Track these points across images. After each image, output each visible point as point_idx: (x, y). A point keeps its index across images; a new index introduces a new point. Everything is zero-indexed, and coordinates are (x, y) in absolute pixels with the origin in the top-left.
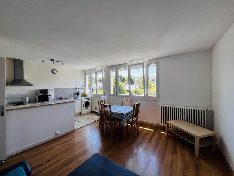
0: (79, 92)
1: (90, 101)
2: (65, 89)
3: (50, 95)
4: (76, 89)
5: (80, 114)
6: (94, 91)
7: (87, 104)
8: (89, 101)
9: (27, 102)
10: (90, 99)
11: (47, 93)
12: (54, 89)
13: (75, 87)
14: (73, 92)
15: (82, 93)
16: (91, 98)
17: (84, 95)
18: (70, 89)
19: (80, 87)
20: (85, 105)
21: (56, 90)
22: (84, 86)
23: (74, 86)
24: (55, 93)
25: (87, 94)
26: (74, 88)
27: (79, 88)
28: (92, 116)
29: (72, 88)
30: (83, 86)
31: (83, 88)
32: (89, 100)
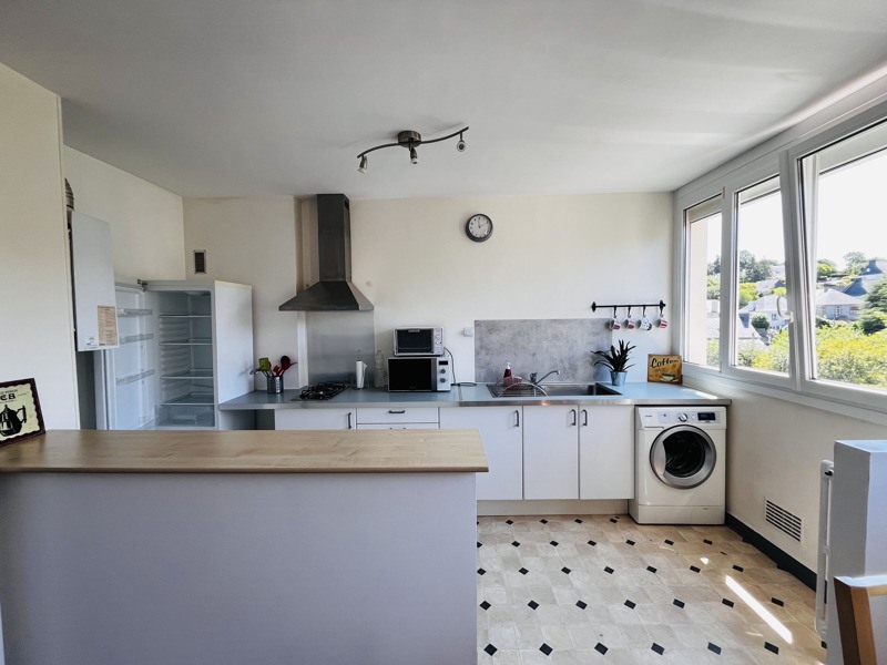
0: (624, 352)
1: (715, 432)
2: (536, 324)
3: (439, 359)
4: (610, 325)
5: (626, 513)
6: (770, 331)
7: (684, 453)
8: (702, 425)
9: (360, 383)
10: (721, 412)
11: (430, 350)
12: (477, 324)
13: (605, 314)
14: (584, 345)
15: (653, 359)
16: (727, 405)
17: (669, 371)
18: (563, 329)
19: (636, 314)
20: (661, 451)
21: (485, 329)
22: (671, 306)
23: (594, 307)
24: (482, 348)
25: (695, 368)
26: (594, 322)
27: (626, 324)
28: (732, 584)
29: (582, 322)
30: (662, 305)
31: (659, 323)
32: (710, 417)
